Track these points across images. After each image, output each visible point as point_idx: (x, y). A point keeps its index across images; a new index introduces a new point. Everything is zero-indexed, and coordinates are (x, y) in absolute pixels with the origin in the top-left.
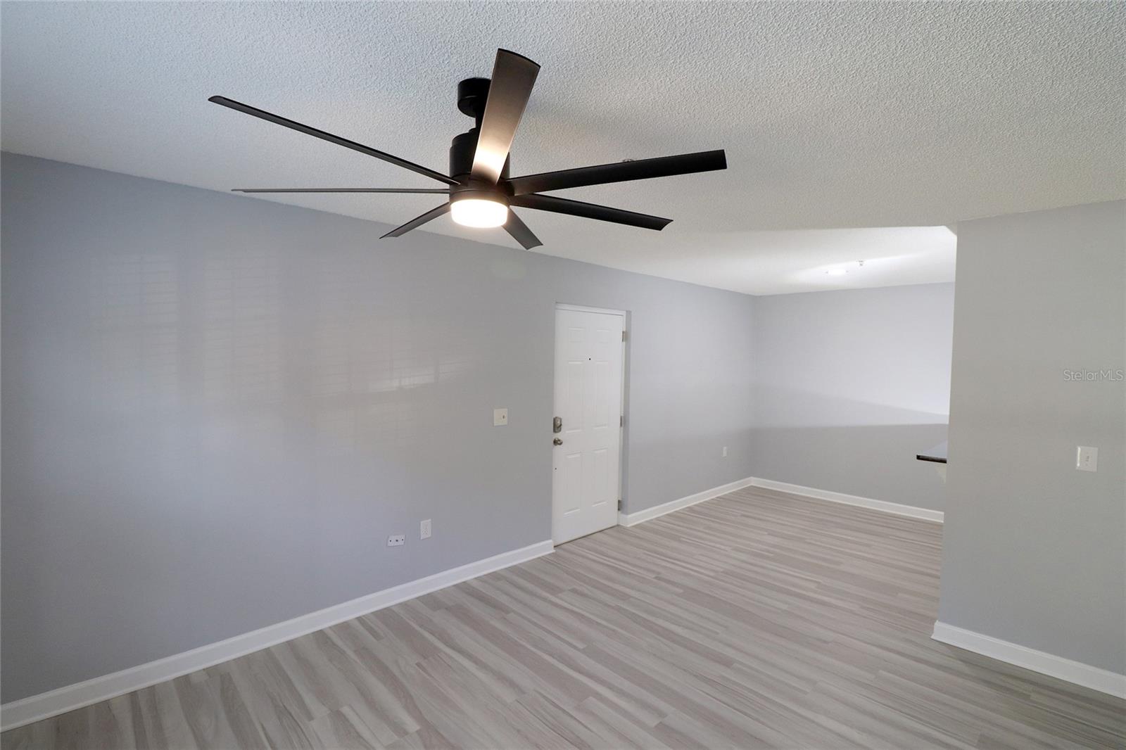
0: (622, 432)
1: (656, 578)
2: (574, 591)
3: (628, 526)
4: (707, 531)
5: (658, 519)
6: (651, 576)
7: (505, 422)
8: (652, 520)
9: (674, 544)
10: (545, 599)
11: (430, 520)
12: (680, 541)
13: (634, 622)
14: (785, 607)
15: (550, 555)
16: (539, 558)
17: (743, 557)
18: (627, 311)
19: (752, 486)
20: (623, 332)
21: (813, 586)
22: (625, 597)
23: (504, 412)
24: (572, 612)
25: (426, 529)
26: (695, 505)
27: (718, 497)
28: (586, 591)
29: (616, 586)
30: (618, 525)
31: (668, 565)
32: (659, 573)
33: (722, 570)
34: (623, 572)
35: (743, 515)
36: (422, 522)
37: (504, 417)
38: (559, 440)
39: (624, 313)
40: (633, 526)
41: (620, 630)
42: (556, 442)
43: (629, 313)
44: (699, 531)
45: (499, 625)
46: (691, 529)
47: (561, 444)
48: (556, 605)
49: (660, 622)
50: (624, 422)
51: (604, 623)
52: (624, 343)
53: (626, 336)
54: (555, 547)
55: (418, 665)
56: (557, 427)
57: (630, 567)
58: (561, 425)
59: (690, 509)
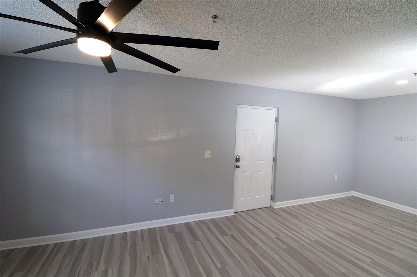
0: (274, 164)
1: (277, 238)
2: (232, 236)
3: (275, 208)
4: (316, 217)
5: (292, 207)
6: (273, 236)
7: (210, 156)
8: (289, 206)
9: (295, 221)
10: (217, 238)
11: (174, 195)
12: (299, 220)
13: (252, 259)
14: (344, 270)
15: (231, 216)
16: (226, 217)
17: (331, 235)
18: (277, 108)
19: (353, 196)
20: (275, 118)
21: (368, 261)
22: (254, 244)
23: (210, 152)
24: (226, 247)
25: (172, 198)
26: (316, 202)
27: (330, 200)
28: (238, 238)
29: (254, 238)
30: (270, 207)
31: (286, 232)
32: (279, 235)
33: (314, 240)
34: (261, 231)
35: (341, 211)
36: (170, 195)
37: (209, 154)
38: (238, 166)
39: (276, 109)
40: (278, 208)
41: (243, 263)
42: (237, 167)
43: (278, 109)
44: (312, 216)
45: (190, 246)
46: (308, 214)
47: (239, 167)
48: (220, 242)
49: (266, 263)
50: (274, 159)
51: (237, 256)
52: (276, 123)
53: (277, 120)
54: (234, 213)
55: (148, 257)
56: (237, 160)
57: (266, 229)
58: (239, 159)
59: (312, 204)
